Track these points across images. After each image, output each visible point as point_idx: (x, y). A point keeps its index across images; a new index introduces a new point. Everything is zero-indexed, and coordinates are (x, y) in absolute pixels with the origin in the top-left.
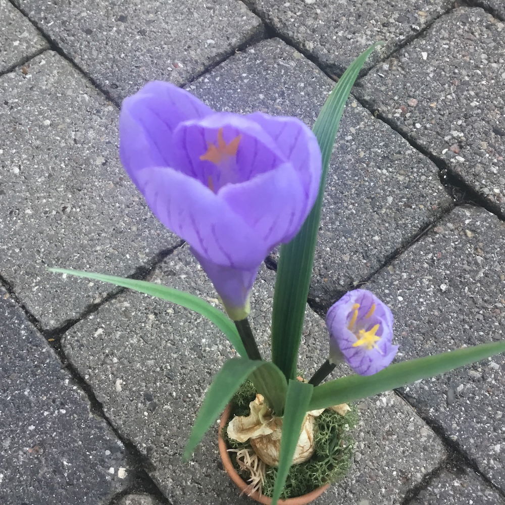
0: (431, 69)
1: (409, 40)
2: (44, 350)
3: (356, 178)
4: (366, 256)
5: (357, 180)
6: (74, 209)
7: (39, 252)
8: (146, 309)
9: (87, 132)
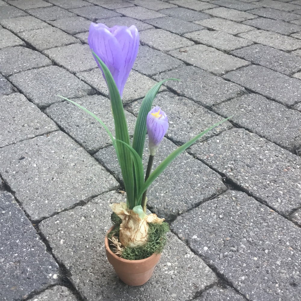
0: (221, 145)
1: (212, 136)
2: (30, 226)
3: (185, 177)
4: (186, 203)
5: (185, 178)
6: (57, 179)
7: (37, 192)
8: (81, 215)
9: (69, 155)
